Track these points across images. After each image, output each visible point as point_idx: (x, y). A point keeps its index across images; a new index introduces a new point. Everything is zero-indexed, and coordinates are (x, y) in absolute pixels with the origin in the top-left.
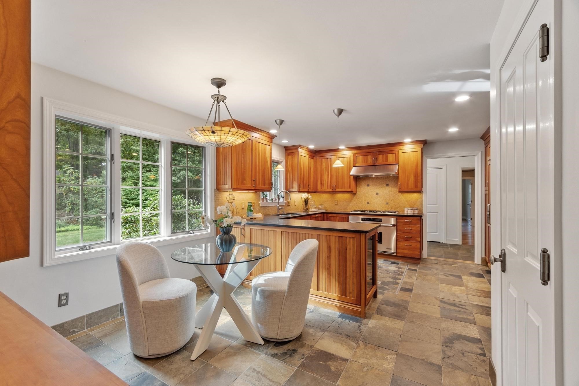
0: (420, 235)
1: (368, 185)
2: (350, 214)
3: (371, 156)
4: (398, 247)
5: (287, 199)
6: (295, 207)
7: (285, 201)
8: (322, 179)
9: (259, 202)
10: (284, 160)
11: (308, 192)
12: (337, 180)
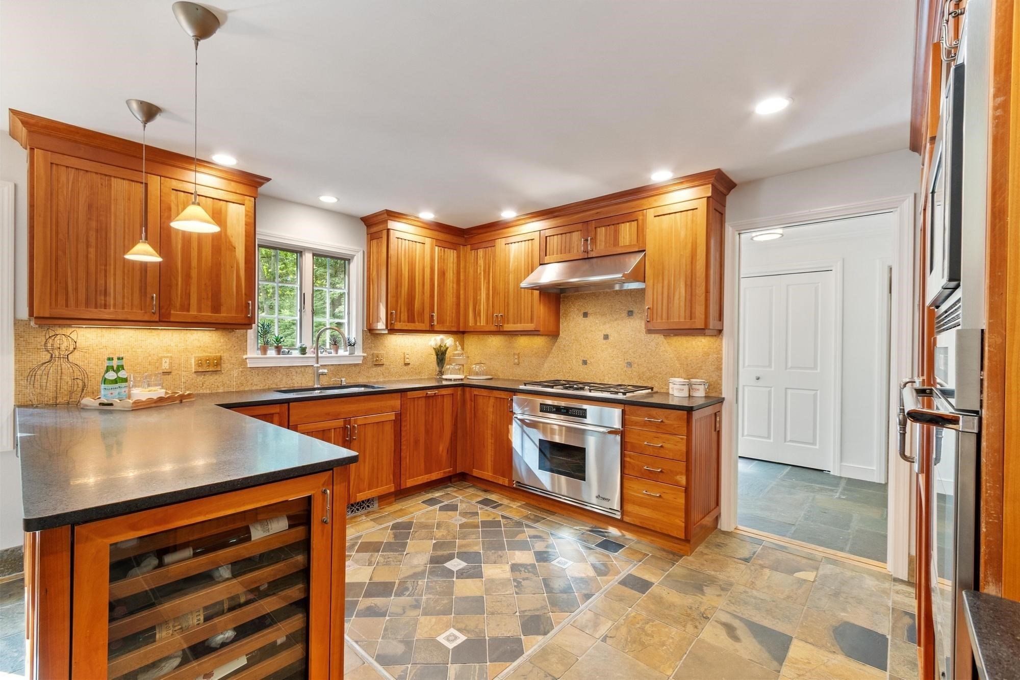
0: (685, 468)
1: (585, 315)
2: (515, 391)
3: (579, 232)
4: (625, 496)
5: (370, 348)
6: (406, 368)
7: (363, 352)
8: (477, 298)
9: (245, 357)
10: (359, 252)
11: (432, 331)
12: (506, 301)
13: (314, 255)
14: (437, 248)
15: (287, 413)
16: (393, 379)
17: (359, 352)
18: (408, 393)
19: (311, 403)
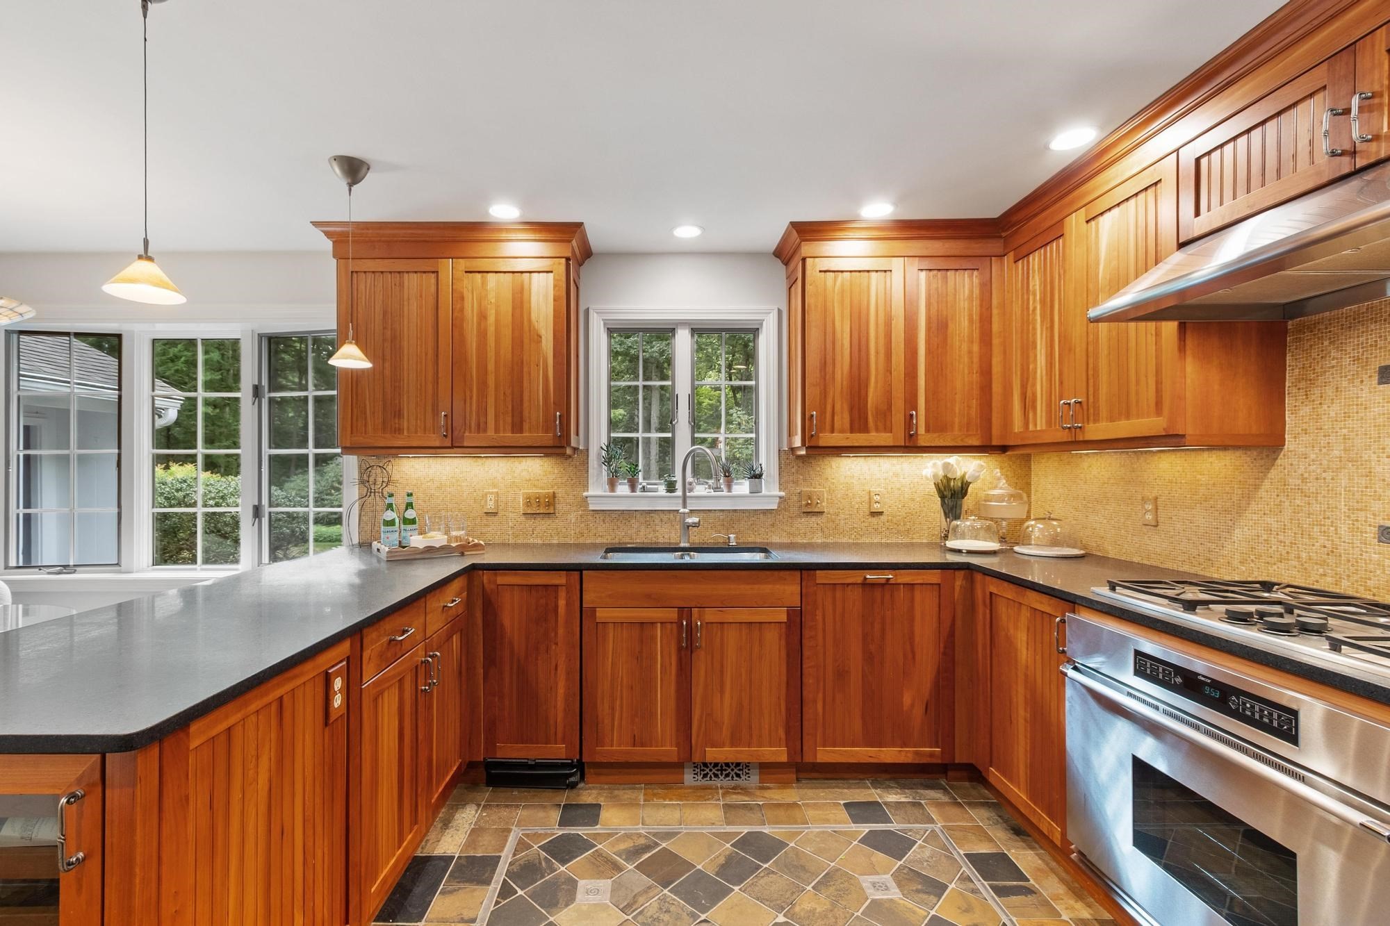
5: (796, 482)
6: (874, 520)
7: (780, 490)
8: (1028, 368)
9: (585, 494)
10: (770, 313)
11: (911, 446)
12: (1091, 366)
13: (694, 331)
14: (923, 275)
15: (578, 587)
16: (845, 540)
17: (771, 491)
18: (818, 572)
19: (618, 574)
